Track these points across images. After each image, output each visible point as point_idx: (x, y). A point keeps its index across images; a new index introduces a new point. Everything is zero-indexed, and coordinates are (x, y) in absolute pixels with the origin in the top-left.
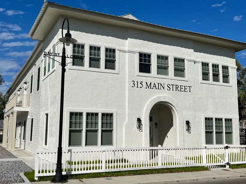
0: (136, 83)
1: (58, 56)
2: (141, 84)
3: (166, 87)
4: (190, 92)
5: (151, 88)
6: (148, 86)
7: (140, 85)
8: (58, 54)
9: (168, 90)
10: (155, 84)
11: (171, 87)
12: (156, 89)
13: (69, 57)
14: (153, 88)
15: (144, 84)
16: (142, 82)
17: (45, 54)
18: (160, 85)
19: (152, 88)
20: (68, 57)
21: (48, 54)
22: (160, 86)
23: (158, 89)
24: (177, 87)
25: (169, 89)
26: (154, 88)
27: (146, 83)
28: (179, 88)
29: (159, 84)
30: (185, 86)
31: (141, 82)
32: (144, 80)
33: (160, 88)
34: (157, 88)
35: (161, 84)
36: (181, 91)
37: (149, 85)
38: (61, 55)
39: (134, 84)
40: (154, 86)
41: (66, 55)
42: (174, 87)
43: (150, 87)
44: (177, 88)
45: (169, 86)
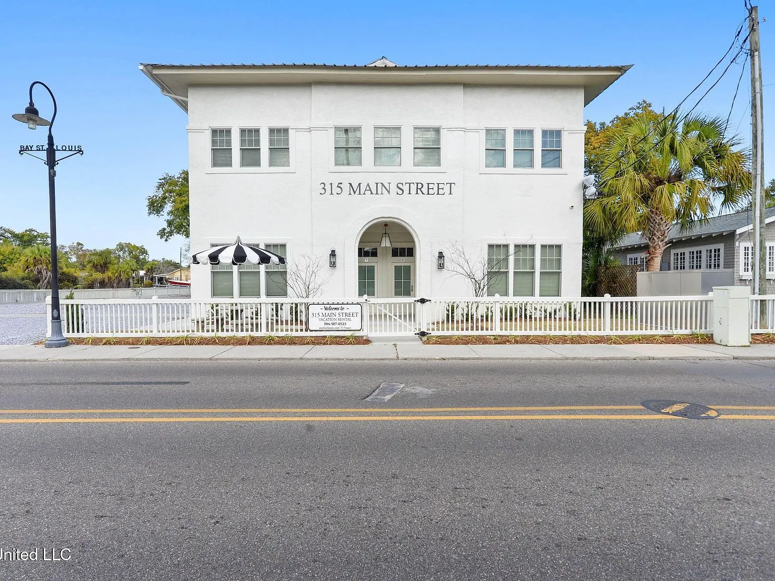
0: (328, 187)
1: (43, 150)
2: (338, 186)
3: (393, 189)
4: (450, 194)
5: (360, 194)
6: (354, 191)
7: (336, 190)
8: (41, 147)
9: (397, 194)
10: (368, 185)
11: (406, 188)
12: (372, 193)
13: (59, 150)
14: (364, 194)
15: (346, 187)
16: (341, 183)
17: (22, 149)
18: (380, 185)
19: (362, 192)
20: (57, 150)
21: (26, 149)
22: (381, 188)
23: (377, 194)
24: (420, 186)
25: (400, 192)
26: (368, 193)
27: (350, 184)
28: (425, 190)
29: (377, 184)
30: (438, 184)
31: (339, 184)
32: (345, 179)
33: (379, 192)
34: (374, 191)
35: (382, 184)
36: (428, 194)
37: (355, 187)
38: (46, 147)
39: (324, 188)
40: (368, 189)
41: (55, 147)
42: (414, 187)
43: (357, 192)
44: (420, 189)
45: (400, 186)
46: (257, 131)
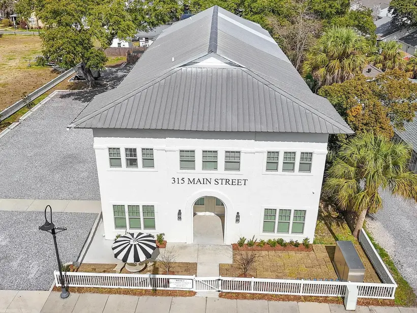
0: (176, 180)
3: (213, 182)
4: (245, 185)
7: (181, 181)
9: (215, 184)
11: (220, 182)
12: (201, 184)
15: (186, 180)
18: (205, 180)
19: (195, 183)
24: (228, 181)
25: (217, 183)
26: (199, 183)
27: (189, 179)
28: (230, 182)
30: (238, 180)
31: (183, 178)
32: (186, 176)
33: (205, 183)
34: (202, 182)
35: (207, 179)
36: (232, 184)
37: (191, 180)
39: (174, 180)
40: (199, 181)
42: (224, 182)
43: (193, 182)
45: (217, 180)
46: (135, 150)
